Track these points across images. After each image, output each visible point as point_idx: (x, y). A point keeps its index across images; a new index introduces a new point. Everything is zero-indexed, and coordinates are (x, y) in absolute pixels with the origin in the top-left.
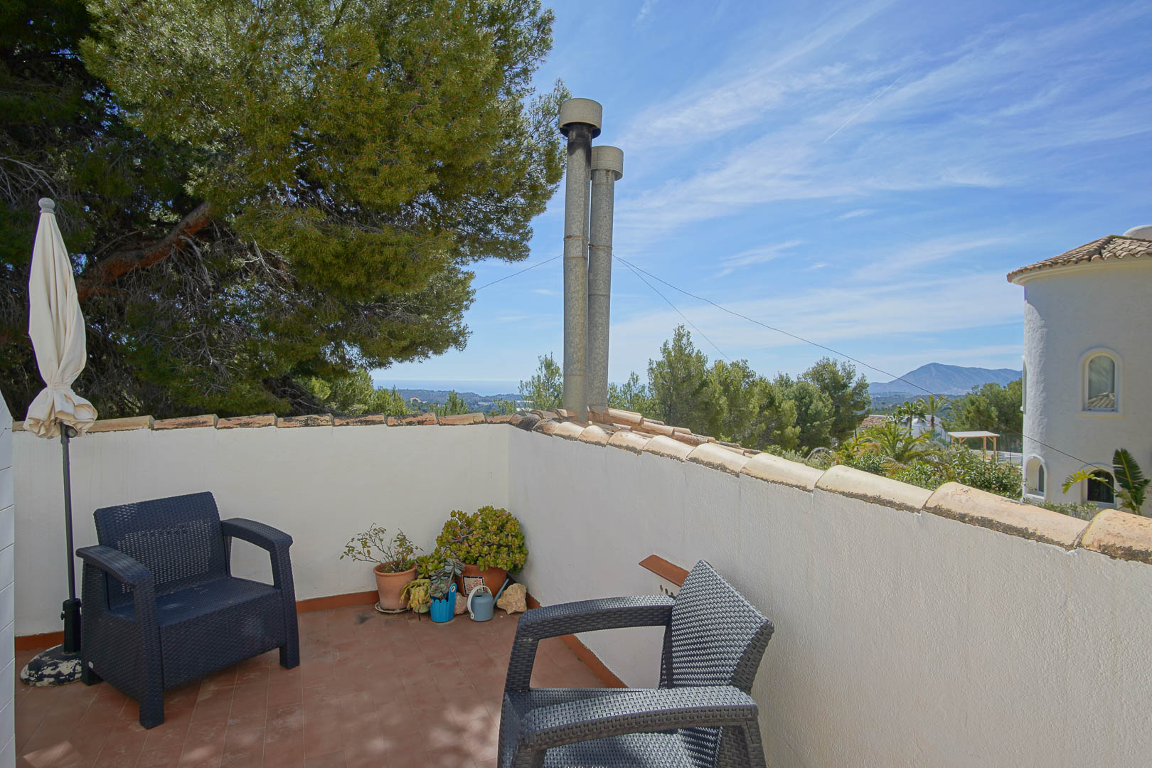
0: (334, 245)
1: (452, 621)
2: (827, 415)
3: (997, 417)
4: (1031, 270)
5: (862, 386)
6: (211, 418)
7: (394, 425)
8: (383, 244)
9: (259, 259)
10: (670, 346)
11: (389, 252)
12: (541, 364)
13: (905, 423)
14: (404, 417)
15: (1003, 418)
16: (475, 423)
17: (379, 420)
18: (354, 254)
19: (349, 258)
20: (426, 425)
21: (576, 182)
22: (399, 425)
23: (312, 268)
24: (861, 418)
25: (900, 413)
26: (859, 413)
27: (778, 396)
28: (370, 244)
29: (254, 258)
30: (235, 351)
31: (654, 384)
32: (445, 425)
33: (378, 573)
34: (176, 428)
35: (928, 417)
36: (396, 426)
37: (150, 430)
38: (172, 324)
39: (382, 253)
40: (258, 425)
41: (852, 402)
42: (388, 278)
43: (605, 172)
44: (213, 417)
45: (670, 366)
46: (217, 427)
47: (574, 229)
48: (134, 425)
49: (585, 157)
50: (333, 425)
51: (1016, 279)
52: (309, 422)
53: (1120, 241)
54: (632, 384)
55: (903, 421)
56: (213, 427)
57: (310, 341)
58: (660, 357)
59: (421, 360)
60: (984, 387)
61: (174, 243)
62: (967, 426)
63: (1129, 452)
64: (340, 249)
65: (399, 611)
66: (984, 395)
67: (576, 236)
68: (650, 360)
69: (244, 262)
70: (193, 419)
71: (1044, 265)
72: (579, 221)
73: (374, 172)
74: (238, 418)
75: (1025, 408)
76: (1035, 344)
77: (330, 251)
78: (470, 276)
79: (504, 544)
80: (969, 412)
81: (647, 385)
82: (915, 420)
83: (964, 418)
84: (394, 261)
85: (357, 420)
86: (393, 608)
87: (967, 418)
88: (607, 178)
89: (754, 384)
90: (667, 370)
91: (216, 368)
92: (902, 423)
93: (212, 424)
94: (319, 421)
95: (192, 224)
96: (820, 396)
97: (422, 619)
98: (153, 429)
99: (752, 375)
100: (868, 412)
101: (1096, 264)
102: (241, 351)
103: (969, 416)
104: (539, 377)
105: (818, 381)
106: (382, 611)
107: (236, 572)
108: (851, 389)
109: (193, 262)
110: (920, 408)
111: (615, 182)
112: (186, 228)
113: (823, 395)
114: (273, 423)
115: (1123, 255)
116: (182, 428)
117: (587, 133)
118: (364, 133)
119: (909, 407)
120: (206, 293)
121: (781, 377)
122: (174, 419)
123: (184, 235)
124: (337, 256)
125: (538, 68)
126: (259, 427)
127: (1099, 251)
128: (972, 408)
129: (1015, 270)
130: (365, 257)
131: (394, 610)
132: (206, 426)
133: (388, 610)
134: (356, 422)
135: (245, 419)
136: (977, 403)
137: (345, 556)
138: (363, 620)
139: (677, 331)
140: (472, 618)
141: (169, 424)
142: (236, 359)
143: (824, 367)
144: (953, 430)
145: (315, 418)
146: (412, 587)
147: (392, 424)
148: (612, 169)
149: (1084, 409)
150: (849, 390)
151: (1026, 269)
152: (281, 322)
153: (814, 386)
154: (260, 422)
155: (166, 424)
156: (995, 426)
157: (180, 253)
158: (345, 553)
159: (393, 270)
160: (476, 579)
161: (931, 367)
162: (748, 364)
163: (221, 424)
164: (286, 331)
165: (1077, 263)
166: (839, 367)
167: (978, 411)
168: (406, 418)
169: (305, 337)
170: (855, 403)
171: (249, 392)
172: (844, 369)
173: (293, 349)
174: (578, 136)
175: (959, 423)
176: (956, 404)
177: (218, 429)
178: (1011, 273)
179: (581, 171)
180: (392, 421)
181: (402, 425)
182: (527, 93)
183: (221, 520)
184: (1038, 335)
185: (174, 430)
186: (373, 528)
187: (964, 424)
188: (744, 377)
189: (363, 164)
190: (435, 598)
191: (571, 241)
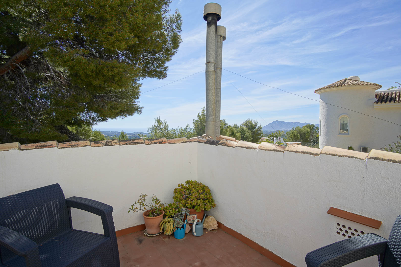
0: (93, 66)
1: (185, 238)
2: (250, 137)
3: (300, 137)
4: (323, 89)
5: (260, 128)
6: (55, 143)
7: (148, 144)
8: (113, 67)
9: (52, 74)
10: (201, 114)
11: (116, 71)
12: (156, 121)
13: (272, 140)
14: (152, 140)
15: (301, 137)
16: (184, 142)
17: (141, 142)
18: (100, 71)
19: (98, 73)
20: (163, 143)
21: (212, 39)
22: (151, 144)
23: (80, 76)
24: (260, 138)
25: (270, 136)
26: (260, 137)
27: (235, 131)
28: (108, 67)
29: (50, 73)
30: (42, 114)
31: (195, 128)
32: (171, 143)
33: (145, 217)
34: (35, 149)
35: (279, 138)
36: (149, 144)
37: (19, 150)
38: (11, 101)
39: (112, 71)
40: (81, 146)
41: (257, 133)
42: (113, 83)
43: (220, 37)
44: (56, 142)
45: (200, 121)
46: (59, 147)
47: (211, 59)
48: (8, 148)
49: (215, 28)
50: (120, 145)
51: (317, 92)
52: (108, 144)
53: (349, 80)
54: (187, 128)
55: (271, 139)
56: (57, 147)
57: (78, 109)
58: (197, 118)
59: (123, 118)
60: (296, 128)
61: (10, 66)
62: (291, 140)
63: (352, 147)
64: (95, 68)
65: (157, 235)
66: (296, 130)
67: (212, 62)
68: (194, 119)
69: (45, 75)
70: (44, 143)
71: (327, 87)
72: (213, 56)
73: (111, 34)
74: (69, 142)
75: (320, 134)
76: (324, 113)
77: (90, 69)
78: (140, 85)
79: (206, 198)
80: (292, 136)
81: (192, 128)
82: (275, 139)
83: (290, 138)
84: (117, 75)
85: (131, 142)
86: (154, 233)
87: (291, 138)
88: (221, 39)
89: (228, 127)
90: (199, 123)
91: (34, 121)
92: (271, 140)
93: (56, 146)
94: (113, 143)
95: (19, 58)
96: (248, 131)
97: (171, 238)
98: (21, 150)
99: (227, 124)
100: (262, 136)
101: (343, 88)
102: (45, 114)
103: (292, 137)
104: (155, 125)
105: (246, 126)
106: (149, 235)
107: (75, 226)
108: (257, 129)
109: (20, 75)
110: (276, 135)
111: (223, 42)
112: (16, 59)
113: (249, 131)
114: (89, 145)
115: (351, 85)
116: (38, 148)
117: (216, 18)
118: (108, 16)
119: (273, 134)
120: (27, 88)
121: (235, 125)
122: (33, 144)
123: (14, 62)
124: (93, 72)
125: (171, 2)
126: (82, 147)
127: (344, 83)
128: (292, 135)
129: (318, 89)
130: (105, 73)
131: (155, 235)
132: (52, 147)
133: (152, 235)
134: (131, 143)
135: (73, 143)
136: (294, 133)
137: (131, 210)
138: (140, 241)
139: (203, 109)
140: (195, 235)
141: (30, 146)
142: (43, 117)
143: (248, 122)
144: (287, 141)
145: (110, 142)
146: (165, 223)
147: (147, 144)
148: (223, 36)
149: (339, 134)
150: (256, 129)
151: (321, 89)
152: (64, 101)
153: (245, 128)
154: (82, 144)
155: (28, 147)
156: (299, 140)
157: (13, 71)
158: (130, 209)
159: (116, 79)
160: (193, 216)
161: (276, 122)
162: (225, 121)
163: (61, 146)
164: (67, 105)
165: (338, 87)
166: (253, 122)
167: (294, 135)
168: (153, 140)
169: (75, 108)
170: (258, 133)
171: (50, 132)
172: (255, 122)
173: (70, 113)
174: (212, 19)
175: (289, 139)
176: (288, 133)
177: (59, 148)
178: (316, 90)
179: (214, 34)
180: (147, 142)
181: (152, 144)
182: (167, 12)
183: (66, 198)
184: (325, 110)
185: (33, 150)
186: (142, 195)
187: (290, 139)
188: (224, 125)
189: (107, 30)
190: (178, 228)
191: (210, 64)
